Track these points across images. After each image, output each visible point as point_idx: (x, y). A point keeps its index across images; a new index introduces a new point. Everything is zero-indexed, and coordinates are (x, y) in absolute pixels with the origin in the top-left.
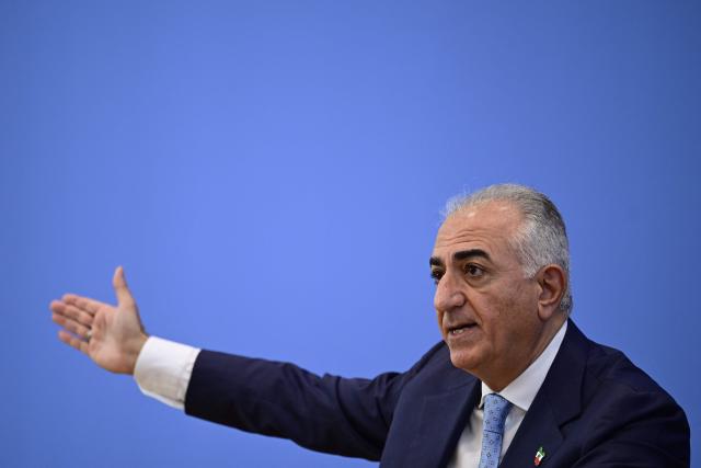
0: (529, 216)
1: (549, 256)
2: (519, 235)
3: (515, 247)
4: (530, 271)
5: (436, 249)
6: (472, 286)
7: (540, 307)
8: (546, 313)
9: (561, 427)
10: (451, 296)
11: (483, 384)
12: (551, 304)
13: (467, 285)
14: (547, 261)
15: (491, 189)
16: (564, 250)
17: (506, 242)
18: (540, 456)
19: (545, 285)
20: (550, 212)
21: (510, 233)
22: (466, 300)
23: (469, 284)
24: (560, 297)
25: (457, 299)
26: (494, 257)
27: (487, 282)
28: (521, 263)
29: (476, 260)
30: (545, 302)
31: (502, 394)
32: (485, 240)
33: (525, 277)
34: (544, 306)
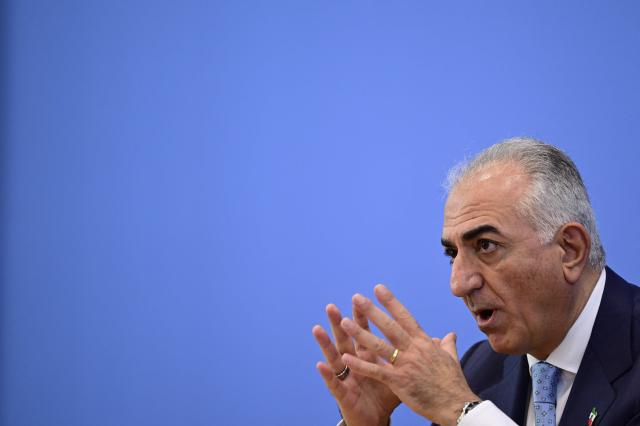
0: (535, 175)
1: (564, 214)
2: (527, 200)
3: (525, 214)
4: (548, 235)
5: (445, 229)
6: (488, 264)
7: (566, 271)
8: (573, 275)
9: (612, 384)
10: (468, 278)
11: (529, 356)
12: (576, 265)
13: (482, 264)
14: (564, 220)
15: (494, 149)
16: (582, 203)
17: (513, 210)
18: (593, 416)
19: (566, 245)
20: (559, 164)
21: (517, 199)
22: (484, 281)
23: (484, 261)
24: (586, 254)
25: (474, 281)
26: (504, 229)
27: (503, 257)
28: (535, 230)
29: (487, 236)
30: (571, 264)
31: (548, 361)
32: (492, 213)
33: (542, 243)
34: (570, 268)
